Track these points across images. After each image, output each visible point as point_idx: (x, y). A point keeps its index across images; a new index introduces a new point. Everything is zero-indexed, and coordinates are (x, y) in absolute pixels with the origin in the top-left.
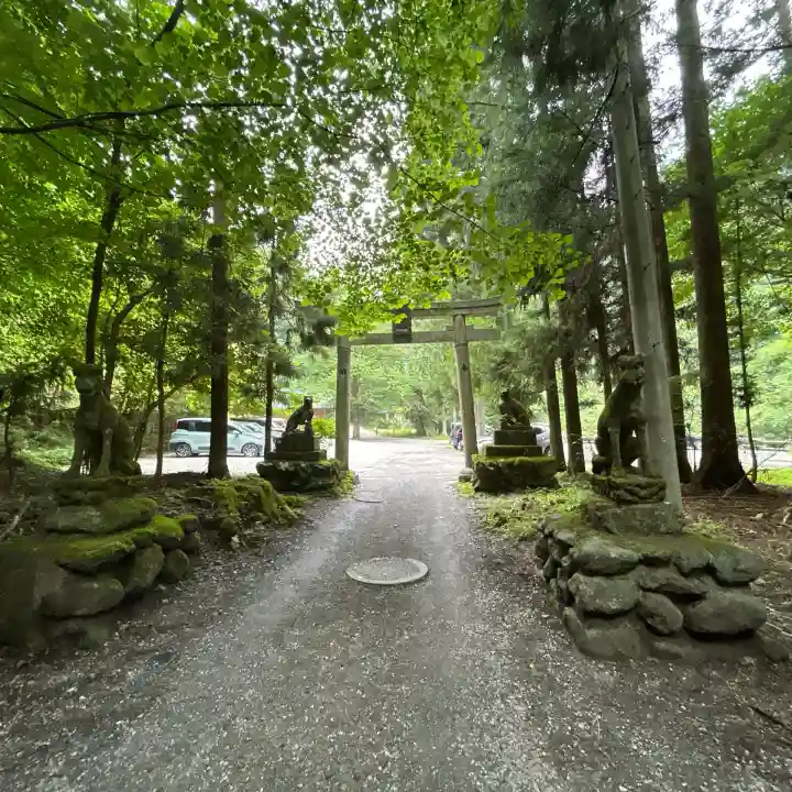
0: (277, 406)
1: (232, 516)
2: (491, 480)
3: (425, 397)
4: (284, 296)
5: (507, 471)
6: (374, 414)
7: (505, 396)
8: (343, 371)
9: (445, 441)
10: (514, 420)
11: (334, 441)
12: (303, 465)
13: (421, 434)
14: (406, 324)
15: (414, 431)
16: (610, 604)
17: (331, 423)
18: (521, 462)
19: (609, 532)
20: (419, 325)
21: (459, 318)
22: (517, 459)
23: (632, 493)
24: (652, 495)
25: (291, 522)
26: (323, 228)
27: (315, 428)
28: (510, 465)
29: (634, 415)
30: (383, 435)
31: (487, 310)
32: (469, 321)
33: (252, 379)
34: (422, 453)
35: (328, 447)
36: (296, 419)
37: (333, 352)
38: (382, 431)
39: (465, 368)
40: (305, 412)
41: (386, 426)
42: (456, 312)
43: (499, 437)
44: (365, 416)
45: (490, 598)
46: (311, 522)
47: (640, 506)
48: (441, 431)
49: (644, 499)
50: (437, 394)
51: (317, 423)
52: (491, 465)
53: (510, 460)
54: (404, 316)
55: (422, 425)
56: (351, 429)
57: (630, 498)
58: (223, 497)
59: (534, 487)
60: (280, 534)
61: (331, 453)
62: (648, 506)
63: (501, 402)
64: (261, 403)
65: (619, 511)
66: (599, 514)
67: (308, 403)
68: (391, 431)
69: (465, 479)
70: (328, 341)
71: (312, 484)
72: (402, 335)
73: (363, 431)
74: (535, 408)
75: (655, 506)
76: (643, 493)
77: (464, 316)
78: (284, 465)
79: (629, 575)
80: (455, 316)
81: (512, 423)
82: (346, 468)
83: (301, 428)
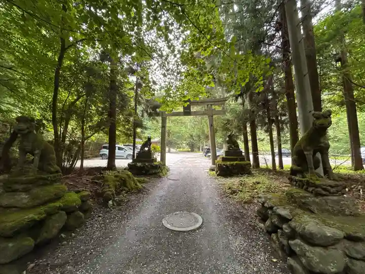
0: (137, 140)
1: (110, 190)
2: (224, 171)
3: (194, 138)
4: (141, 97)
5: (230, 168)
6: (176, 144)
7: (229, 137)
8: (164, 127)
9: (201, 153)
10: (233, 146)
11: (160, 154)
12: (147, 164)
13: (192, 151)
14: (189, 107)
15: (190, 150)
16: (330, 267)
17: (159, 147)
18: (236, 164)
19: (312, 212)
20: (194, 109)
21: (209, 106)
22: (235, 163)
23: (325, 190)
24: (338, 191)
25: (139, 191)
26: (155, 64)
27: (152, 149)
28: (232, 165)
29: (322, 145)
30: (179, 151)
31: (220, 103)
32: (213, 107)
33: (128, 129)
34: (193, 158)
35: (157, 157)
36: (144, 145)
37: (159, 119)
38: (178, 150)
39: (211, 125)
40: (148, 142)
41: (180, 148)
42: (208, 103)
43: (227, 153)
44: (172, 144)
45: (238, 242)
46: (149, 191)
47: (329, 197)
48: (199, 150)
49: (333, 194)
50: (199, 136)
51: (153, 147)
52: (224, 165)
53: (232, 163)
54: (188, 103)
55: (193, 148)
56: (167, 149)
57: (324, 193)
58: (107, 181)
59: (242, 174)
60: (133, 198)
61: (159, 159)
62: (335, 198)
63: (227, 139)
64: (131, 138)
65: (317, 200)
66: (303, 201)
67: (149, 139)
68: (182, 150)
69: (212, 170)
70: (158, 114)
71: (150, 172)
72: (187, 112)
73: (172, 150)
74: (239, 141)
75: (340, 198)
76: (332, 190)
77: (211, 105)
78: (139, 164)
79: (337, 246)
80: (208, 105)
81: (232, 148)
82: (165, 165)
83: (146, 149)
